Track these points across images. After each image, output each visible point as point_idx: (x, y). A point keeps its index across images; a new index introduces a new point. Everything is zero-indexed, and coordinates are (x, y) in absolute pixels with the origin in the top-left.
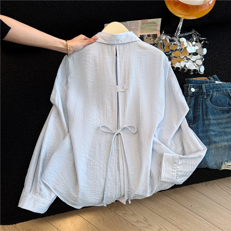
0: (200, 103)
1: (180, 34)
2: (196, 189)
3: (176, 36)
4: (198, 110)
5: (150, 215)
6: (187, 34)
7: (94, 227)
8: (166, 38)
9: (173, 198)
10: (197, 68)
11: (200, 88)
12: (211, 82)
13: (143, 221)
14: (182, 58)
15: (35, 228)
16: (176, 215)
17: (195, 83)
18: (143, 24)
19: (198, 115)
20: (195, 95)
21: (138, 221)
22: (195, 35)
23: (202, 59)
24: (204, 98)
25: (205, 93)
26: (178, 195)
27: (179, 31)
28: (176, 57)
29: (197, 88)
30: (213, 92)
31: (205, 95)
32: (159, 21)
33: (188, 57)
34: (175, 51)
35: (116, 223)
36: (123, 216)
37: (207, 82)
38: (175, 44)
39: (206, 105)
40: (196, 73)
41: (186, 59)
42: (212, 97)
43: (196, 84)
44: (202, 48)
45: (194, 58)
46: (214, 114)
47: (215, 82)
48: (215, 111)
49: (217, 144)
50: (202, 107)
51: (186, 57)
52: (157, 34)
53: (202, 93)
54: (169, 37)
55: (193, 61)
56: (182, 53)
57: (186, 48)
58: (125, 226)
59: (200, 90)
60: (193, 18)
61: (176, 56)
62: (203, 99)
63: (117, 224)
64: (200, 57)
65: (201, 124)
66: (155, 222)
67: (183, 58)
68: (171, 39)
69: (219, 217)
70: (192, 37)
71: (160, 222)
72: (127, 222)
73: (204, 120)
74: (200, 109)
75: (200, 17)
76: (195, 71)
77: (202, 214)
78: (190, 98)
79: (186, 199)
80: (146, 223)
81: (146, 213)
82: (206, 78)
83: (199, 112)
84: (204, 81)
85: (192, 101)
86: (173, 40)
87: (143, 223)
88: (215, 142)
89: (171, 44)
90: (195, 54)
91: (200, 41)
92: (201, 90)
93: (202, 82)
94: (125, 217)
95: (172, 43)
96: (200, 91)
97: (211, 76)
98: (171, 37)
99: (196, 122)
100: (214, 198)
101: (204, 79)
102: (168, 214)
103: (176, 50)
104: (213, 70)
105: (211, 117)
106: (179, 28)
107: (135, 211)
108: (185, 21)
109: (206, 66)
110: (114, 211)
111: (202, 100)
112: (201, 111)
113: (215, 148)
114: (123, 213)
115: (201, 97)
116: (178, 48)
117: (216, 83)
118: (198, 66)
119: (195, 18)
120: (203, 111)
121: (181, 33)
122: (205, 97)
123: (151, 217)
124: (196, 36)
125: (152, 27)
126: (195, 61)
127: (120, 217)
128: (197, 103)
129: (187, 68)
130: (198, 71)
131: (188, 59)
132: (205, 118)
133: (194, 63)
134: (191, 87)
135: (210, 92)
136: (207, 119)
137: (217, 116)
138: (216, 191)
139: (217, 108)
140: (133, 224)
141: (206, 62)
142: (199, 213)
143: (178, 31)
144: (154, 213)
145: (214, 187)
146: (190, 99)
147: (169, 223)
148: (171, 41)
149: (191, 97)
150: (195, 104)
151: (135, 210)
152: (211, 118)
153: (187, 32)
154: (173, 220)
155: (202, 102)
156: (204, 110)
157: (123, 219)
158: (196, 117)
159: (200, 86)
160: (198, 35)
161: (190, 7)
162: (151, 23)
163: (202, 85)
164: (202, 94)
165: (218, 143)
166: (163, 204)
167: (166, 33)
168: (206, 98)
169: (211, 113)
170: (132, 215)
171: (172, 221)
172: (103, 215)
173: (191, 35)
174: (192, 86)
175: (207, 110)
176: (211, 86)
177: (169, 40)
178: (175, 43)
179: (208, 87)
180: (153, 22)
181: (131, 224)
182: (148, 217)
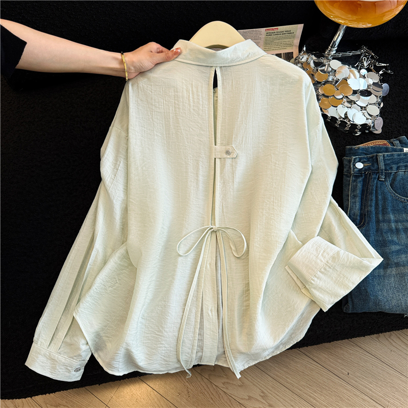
0: (372, 190)
1: (335, 53)
2: (359, 344)
3: (327, 55)
4: (369, 202)
5: (272, 387)
6: (351, 54)
7: (170, 404)
8: (308, 59)
9: (315, 359)
10: (369, 122)
11: (375, 160)
12: (395, 150)
13: (260, 398)
14: (340, 99)
15: (66, 402)
16: (320, 390)
17: (363, 153)
18: (268, 34)
19: (368, 211)
20: (363, 175)
21: (250, 398)
22: (366, 56)
23: (379, 104)
24: (381, 179)
25: (382, 170)
26: (325, 354)
27: (334, 47)
28: (327, 97)
29: (368, 161)
30: (398, 168)
31: (382, 175)
32: (298, 29)
33: (352, 98)
34: (324, 84)
35: (210, 399)
36: (223, 387)
37: (387, 150)
38: (324, 70)
39: (383, 193)
40: (366, 132)
41: (348, 102)
42: (394, 180)
43: (366, 154)
44: (381, 83)
45: (362, 101)
46: (398, 210)
47: (402, 150)
48: (401, 206)
49: (402, 268)
50: (377, 197)
51: (347, 97)
52: (292, 52)
53: (377, 171)
54: (314, 58)
55: (362, 107)
56: (338, 89)
57: (346, 79)
58: (226, 404)
59: (373, 164)
60: (364, 26)
61: (326, 95)
62: (379, 183)
63: (212, 401)
64: (376, 100)
65: (373, 228)
66: (282, 400)
67: (342, 99)
68: (316, 61)
69: (398, 397)
70: (360, 60)
71: (289, 401)
72: (230, 398)
73: (378, 222)
74: (372, 200)
75: (378, 25)
76: (364, 126)
77: (368, 391)
78: (354, 179)
79: (339, 360)
80: (264, 402)
81: (265, 384)
82: (385, 142)
83: (371, 206)
84: (381, 148)
85: (358, 185)
86: (322, 63)
87: (258, 401)
88: (397, 265)
89: (317, 70)
90: (366, 93)
91: (377, 70)
92: (376, 165)
93: (378, 150)
94: (227, 388)
95: (319, 69)
96: (373, 167)
97: (395, 138)
98: (318, 56)
99: (364, 224)
100: (392, 361)
101: (382, 143)
102: (304, 386)
103: (327, 82)
104: (400, 127)
105: (392, 217)
106: (334, 42)
107: (245, 379)
108: (348, 29)
109: (386, 118)
110: (208, 378)
111: (377, 183)
112: (373, 205)
113: (396, 274)
114: (223, 382)
115: (375, 178)
116: (330, 79)
117: (405, 151)
118: (371, 118)
119: (369, 25)
120: (377, 204)
121: (337, 51)
122: (383, 178)
123: (273, 390)
124: (368, 58)
125: (285, 40)
126: (365, 107)
127: (218, 389)
128: (367, 190)
129: (350, 121)
130: (370, 127)
131: (351, 102)
132: (381, 218)
133: (364, 111)
134: (357, 161)
135: (391, 168)
136: (384, 221)
137: (404, 215)
138: (395, 349)
139: (405, 199)
140: (241, 402)
141: (386, 111)
142: (362, 387)
143: (332, 47)
144: (279, 384)
145: (392, 342)
146: (355, 181)
147: (305, 403)
148: (317, 64)
149: (356, 177)
150: (363, 191)
151: (245, 377)
152: (392, 219)
153: (351, 50)
154: (315, 399)
155: (376, 187)
156: (380, 203)
157: (222, 393)
158: (365, 215)
159: (374, 158)
160: (372, 57)
161: (360, 5)
162: (285, 32)
163: (377, 155)
164: (377, 173)
165: (404, 266)
166: (296, 369)
167: (309, 51)
168: (384, 180)
169: (391, 210)
170: (239, 386)
171: (312, 399)
172: (187, 384)
173: (359, 56)
174: (358, 159)
175: (385, 202)
176: (395, 157)
177: (314, 62)
178: (323, 68)
179: (389, 160)
180: (288, 31)
181: (237, 403)
182: (269, 391)
